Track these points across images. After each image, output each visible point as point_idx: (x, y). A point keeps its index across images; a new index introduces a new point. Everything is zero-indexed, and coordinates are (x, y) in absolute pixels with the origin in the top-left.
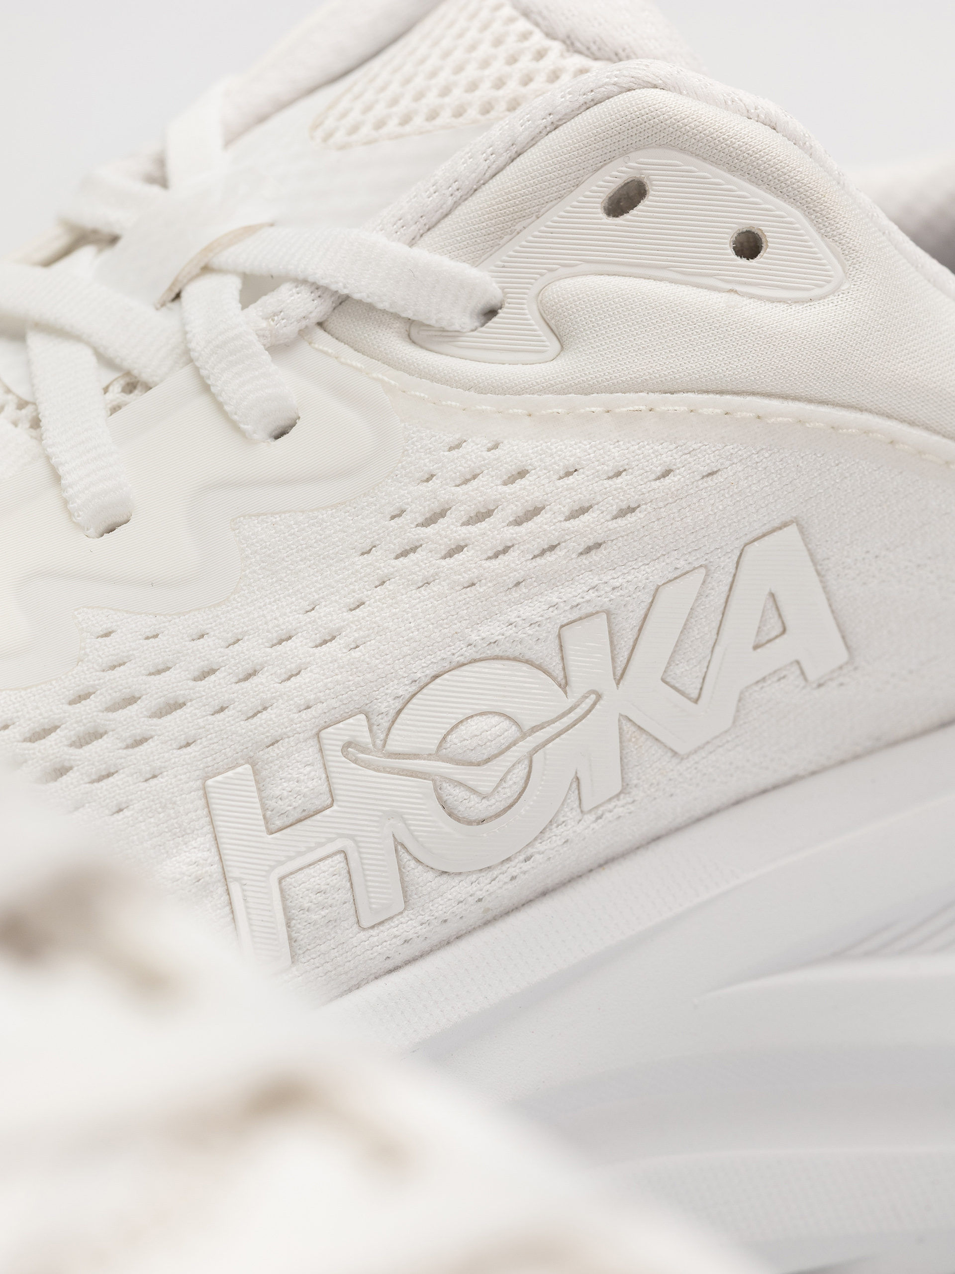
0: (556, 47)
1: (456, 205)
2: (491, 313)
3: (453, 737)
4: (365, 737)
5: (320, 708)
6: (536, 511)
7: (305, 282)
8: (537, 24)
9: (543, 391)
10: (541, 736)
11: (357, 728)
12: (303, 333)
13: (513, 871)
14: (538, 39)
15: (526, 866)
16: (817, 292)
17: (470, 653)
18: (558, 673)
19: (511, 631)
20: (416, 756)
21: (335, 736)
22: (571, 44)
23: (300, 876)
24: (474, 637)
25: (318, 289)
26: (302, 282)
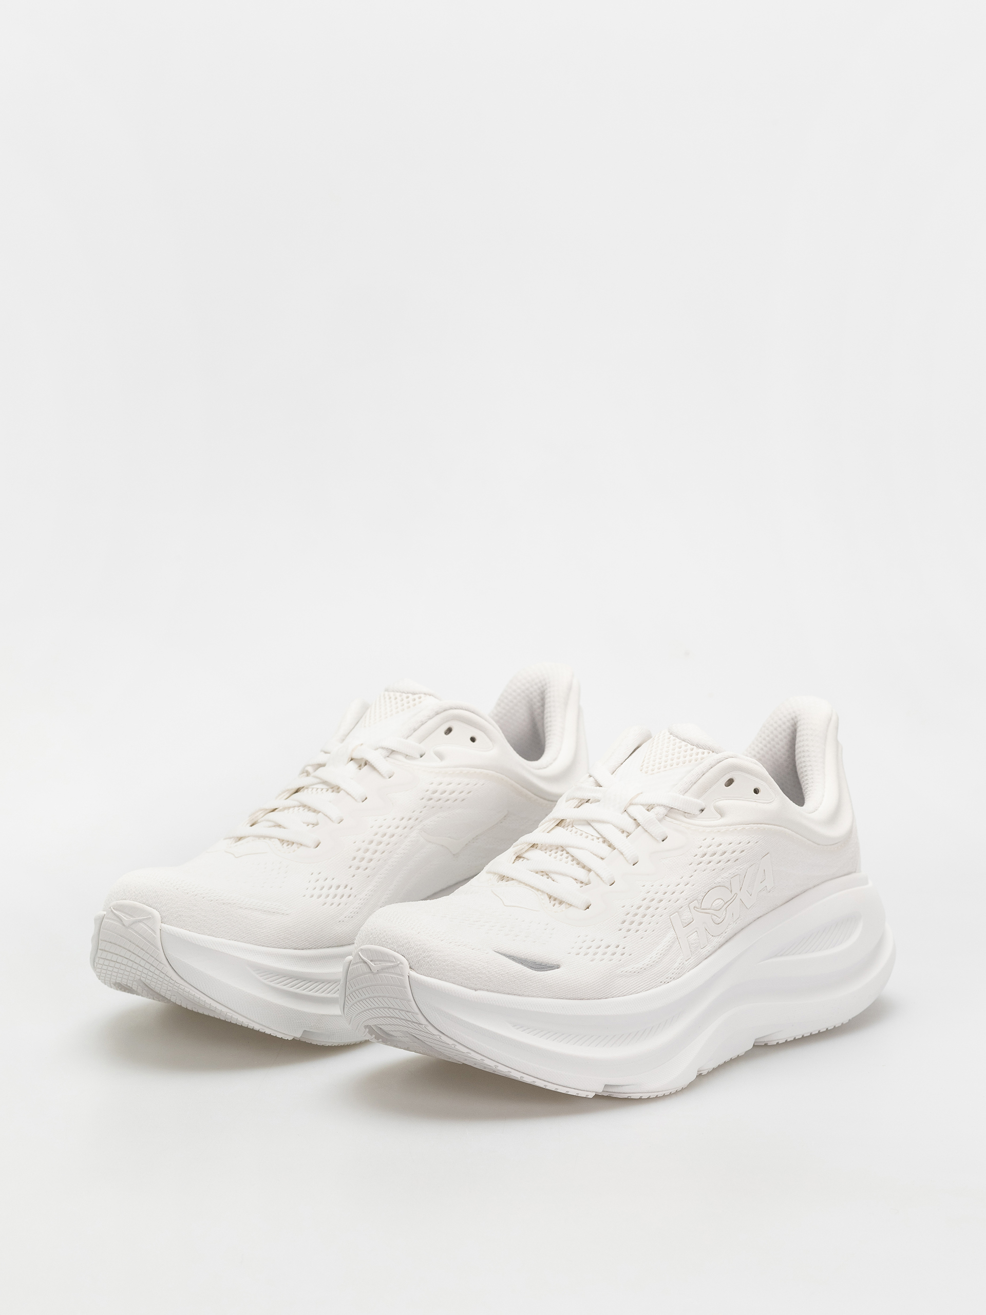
0: (695, 747)
1: (692, 786)
2: (702, 810)
3: (713, 904)
4: (697, 906)
5: (689, 899)
6: (725, 852)
7: (662, 805)
8: (688, 743)
9: (721, 826)
10: (728, 903)
11: (695, 903)
12: (664, 817)
13: (724, 935)
14: (690, 746)
15: (726, 934)
16: (771, 801)
17: (715, 885)
18: (730, 889)
19: (722, 880)
20: (706, 909)
21: (692, 905)
22: (698, 746)
23: (691, 937)
24: (716, 882)
25: (665, 806)
26: (659, 805)
